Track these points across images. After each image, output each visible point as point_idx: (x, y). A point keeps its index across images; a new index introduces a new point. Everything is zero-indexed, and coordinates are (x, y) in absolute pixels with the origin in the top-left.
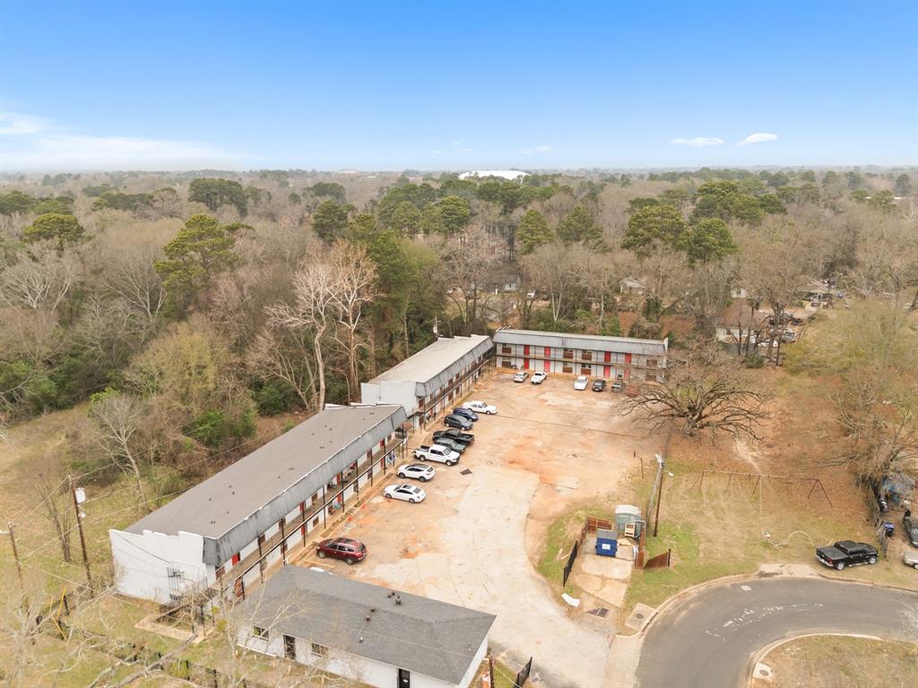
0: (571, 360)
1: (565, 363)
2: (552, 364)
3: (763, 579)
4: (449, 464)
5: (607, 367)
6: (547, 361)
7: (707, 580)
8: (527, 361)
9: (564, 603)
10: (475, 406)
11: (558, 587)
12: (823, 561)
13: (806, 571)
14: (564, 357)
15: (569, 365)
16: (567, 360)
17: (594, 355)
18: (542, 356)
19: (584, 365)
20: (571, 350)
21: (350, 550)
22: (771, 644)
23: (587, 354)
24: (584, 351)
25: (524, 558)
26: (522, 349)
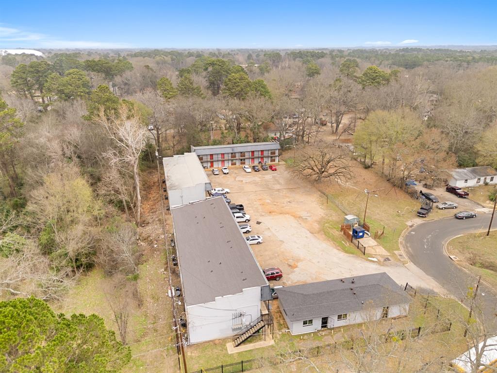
0: (235, 158)
1: (232, 160)
2: (225, 162)
3: (413, 228)
4: (247, 221)
5: (253, 159)
6: (223, 161)
7: (400, 235)
8: (212, 163)
9: (373, 262)
10: (219, 191)
11: (363, 256)
12: (421, 215)
13: (419, 221)
14: (232, 157)
15: (234, 161)
16: (233, 159)
17: (246, 154)
18: (220, 159)
19: (241, 160)
20: (235, 153)
21: (277, 273)
22: (444, 249)
23: (242, 154)
24: (241, 153)
25: (335, 251)
26: (209, 157)
